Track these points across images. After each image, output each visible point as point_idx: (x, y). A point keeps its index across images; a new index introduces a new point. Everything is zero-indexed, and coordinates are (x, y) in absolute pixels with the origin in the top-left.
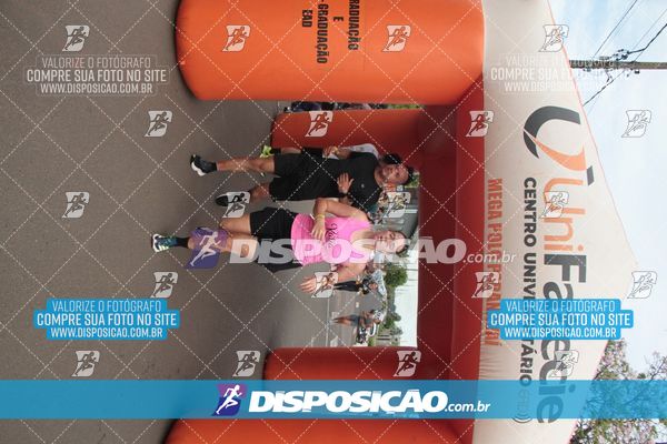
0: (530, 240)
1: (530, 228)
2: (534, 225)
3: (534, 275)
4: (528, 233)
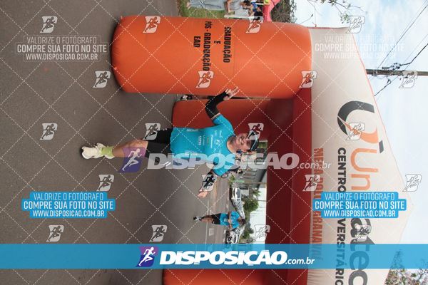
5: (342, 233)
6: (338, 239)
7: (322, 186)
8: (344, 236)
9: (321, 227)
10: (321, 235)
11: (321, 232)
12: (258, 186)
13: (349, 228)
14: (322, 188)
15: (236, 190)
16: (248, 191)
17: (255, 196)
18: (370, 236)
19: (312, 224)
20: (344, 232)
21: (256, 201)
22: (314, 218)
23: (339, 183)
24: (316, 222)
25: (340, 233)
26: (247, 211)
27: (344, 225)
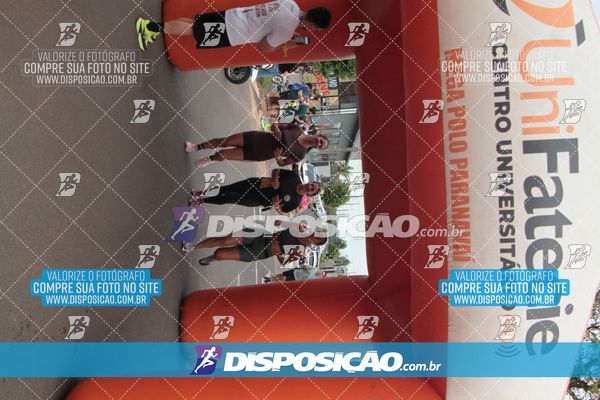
0: (503, 125)
1: (502, 108)
2: (507, 104)
3: (511, 168)
4: (500, 115)
5: (509, 208)
6: (501, 220)
7: (464, 121)
8: (512, 212)
9: (466, 200)
10: (468, 216)
11: (467, 209)
12: (347, 157)
13: (520, 197)
14: (464, 127)
15: (305, 168)
16: (328, 168)
17: (342, 178)
18: (562, 208)
19: (449, 195)
20: (512, 205)
21: (346, 186)
22: (453, 186)
23: (497, 113)
24: (457, 192)
25: (504, 208)
26: (330, 207)
27: (511, 192)
